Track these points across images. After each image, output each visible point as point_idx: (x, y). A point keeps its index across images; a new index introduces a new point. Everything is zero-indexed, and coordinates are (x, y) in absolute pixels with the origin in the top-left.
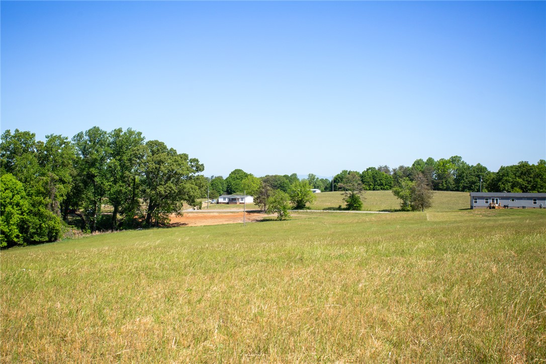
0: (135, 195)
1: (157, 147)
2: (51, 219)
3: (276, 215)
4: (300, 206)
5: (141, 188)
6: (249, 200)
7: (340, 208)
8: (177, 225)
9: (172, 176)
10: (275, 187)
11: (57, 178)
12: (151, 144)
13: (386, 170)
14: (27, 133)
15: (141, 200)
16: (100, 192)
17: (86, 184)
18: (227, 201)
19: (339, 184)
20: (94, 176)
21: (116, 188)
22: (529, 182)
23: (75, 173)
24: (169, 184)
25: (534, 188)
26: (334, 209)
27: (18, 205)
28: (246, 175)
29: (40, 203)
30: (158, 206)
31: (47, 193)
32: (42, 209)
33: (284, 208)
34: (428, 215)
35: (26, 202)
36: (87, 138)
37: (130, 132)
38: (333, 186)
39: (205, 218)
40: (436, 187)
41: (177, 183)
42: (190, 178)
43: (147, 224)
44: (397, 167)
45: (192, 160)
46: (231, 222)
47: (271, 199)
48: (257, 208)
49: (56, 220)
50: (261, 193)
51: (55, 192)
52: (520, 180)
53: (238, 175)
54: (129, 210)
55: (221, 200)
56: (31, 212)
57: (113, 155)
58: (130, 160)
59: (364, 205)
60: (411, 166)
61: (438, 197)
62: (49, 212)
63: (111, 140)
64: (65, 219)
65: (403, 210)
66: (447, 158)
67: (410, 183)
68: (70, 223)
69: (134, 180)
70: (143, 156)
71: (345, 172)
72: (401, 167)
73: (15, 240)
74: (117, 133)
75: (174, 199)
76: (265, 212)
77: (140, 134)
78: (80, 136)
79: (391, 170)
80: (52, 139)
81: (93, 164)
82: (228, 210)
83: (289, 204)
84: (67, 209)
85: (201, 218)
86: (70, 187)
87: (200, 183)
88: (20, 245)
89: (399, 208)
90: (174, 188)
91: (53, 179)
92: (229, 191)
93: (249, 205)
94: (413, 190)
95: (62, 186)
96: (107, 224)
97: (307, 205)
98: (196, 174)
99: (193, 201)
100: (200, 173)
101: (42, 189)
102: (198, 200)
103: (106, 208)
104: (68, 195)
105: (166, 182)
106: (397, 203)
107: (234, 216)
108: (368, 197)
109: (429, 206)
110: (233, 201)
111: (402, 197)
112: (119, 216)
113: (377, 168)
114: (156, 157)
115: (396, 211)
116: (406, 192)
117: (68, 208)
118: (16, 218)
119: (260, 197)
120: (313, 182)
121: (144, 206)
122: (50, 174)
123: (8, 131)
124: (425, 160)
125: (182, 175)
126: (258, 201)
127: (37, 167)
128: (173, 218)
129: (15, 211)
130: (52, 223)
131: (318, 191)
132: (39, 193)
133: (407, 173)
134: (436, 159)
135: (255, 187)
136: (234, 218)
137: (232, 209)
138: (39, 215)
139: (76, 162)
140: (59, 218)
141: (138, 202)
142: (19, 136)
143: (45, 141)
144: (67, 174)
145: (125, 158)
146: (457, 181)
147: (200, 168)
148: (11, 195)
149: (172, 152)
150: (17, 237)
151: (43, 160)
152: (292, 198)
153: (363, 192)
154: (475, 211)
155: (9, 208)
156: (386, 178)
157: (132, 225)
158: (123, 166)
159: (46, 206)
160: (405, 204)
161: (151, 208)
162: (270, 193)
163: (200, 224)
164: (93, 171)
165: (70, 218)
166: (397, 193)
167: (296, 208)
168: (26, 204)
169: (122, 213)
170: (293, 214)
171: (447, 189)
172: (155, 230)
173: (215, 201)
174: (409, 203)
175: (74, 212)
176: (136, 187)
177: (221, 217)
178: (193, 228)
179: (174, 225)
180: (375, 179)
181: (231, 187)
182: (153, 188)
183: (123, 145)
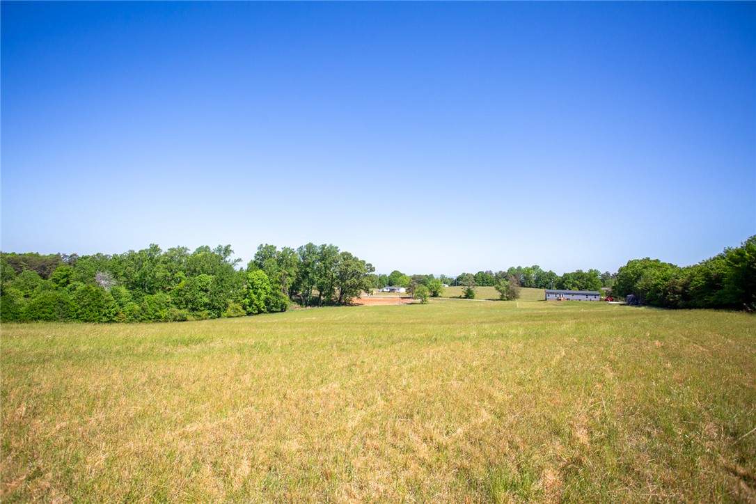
0: (332, 285)
1: (347, 256)
2: (283, 298)
3: (419, 301)
4: (435, 295)
5: (336, 281)
6: (403, 290)
7: (460, 297)
8: (357, 305)
10: (419, 282)
11: (287, 273)
12: (343, 254)
13: (491, 273)
14: (272, 246)
15: (336, 288)
16: (312, 282)
17: (303, 277)
18: (389, 290)
19: (460, 282)
20: (308, 273)
21: (321, 280)
22: (583, 284)
23: (298, 270)
24: (353, 279)
25: (586, 288)
26: (457, 298)
27: (265, 288)
28: (402, 275)
29: (277, 288)
30: (346, 292)
31: (281, 282)
32: (278, 292)
33: (425, 296)
34: (517, 303)
35: (269, 287)
36: (305, 249)
37: (331, 247)
38: (456, 283)
39: (375, 301)
40: (523, 285)
41: (358, 279)
42: (366, 275)
43: (339, 303)
44: (498, 272)
45: (368, 265)
46: (391, 304)
47: (417, 290)
48: (408, 296)
49: (286, 298)
50: (410, 286)
51: (286, 282)
52: (577, 282)
53: (396, 274)
54: (329, 294)
55: (385, 290)
56: (272, 293)
57: (321, 260)
58: (331, 264)
59: (476, 296)
60: (507, 271)
61: (524, 292)
62: (281, 294)
63: (320, 251)
64: (291, 298)
65: (501, 300)
66: (530, 267)
67: (506, 282)
68: (293, 301)
69: (332, 276)
70: (338, 262)
71: (464, 274)
72: (500, 272)
73: (263, 309)
74: (323, 247)
75: (356, 288)
76: (413, 298)
77: (337, 248)
78: (301, 248)
79: (494, 273)
80: (285, 249)
81: (308, 266)
82: (389, 296)
83: (428, 293)
84: (292, 292)
85: (373, 300)
86: (294, 279)
87: (372, 279)
88: (265, 313)
89: (498, 298)
90: (356, 281)
91: (285, 274)
92: (390, 284)
93: (402, 294)
94: (508, 287)
95: (290, 278)
96: (315, 302)
97: (440, 294)
98: (370, 273)
99: (368, 290)
100: (372, 273)
101: (279, 280)
102: (370, 290)
103: (315, 293)
104: (293, 284)
105: (351, 278)
106: (497, 295)
107: (393, 300)
108: (479, 290)
109: (518, 298)
110: (392, 290)
111: (501, 291)
112: (322, 298)
113: (484, 272)
114: (347, 262)
115: (497, 300)
116: (503, 288)
117: (293, 291)
118: (263, 297)
119: (410, 289)
120: (444, 280)
121: (338, 293)
122: (283, 270)
123: (262, 245)
124: (516, 268)
125: (361, 273)
126: (408, 291)
127: (276, 266)
128: (355, 300)
129: (263, 292)
130: (283, 300)
131: (447, 286)
132: (277, 282)
133: (505, 276)
134: (523, 267)
135: (407, 282)
136: (393, 301)
137: (392, 295)
138: (276, 295)
139: (298, 264)
140: (288, 298)
141: (334, 290)
142: (267, 247)
143: (281, 251)
144: (293, 271)
145: (327, 262)
146: (536, 281)
147: (372, 270)
148: (261, 282)
149: (356, 259)
150: (264, 308)
151: (280, 262)
152: (430, 290)
153: (475, 287)
154: (549, 302)
155: (260, 291)
156: (491, 278)
157: (330, 303)
158: (326, 267)
159: (280, 290)
160: (503, 296)
161: (342, 293)
162: (416, 286)
163: (372, 304)
164: (308, 269)
165: (293, 297)
166: (497, 289)
167: (433, 296)
168: (269, 288)
169: (324, 296)
170: (430, 300)
171: (530, 287)
172: (344, 307)
173: (381, 290)
174: (505, 295)
175: (295, 294)
176: (333, 280)
177: (386, 300)
178: (367, 307)
179: (355, 305)
180: (483, 279)
181: (391, 282)
182: (343, 280)
183: (326, 254)
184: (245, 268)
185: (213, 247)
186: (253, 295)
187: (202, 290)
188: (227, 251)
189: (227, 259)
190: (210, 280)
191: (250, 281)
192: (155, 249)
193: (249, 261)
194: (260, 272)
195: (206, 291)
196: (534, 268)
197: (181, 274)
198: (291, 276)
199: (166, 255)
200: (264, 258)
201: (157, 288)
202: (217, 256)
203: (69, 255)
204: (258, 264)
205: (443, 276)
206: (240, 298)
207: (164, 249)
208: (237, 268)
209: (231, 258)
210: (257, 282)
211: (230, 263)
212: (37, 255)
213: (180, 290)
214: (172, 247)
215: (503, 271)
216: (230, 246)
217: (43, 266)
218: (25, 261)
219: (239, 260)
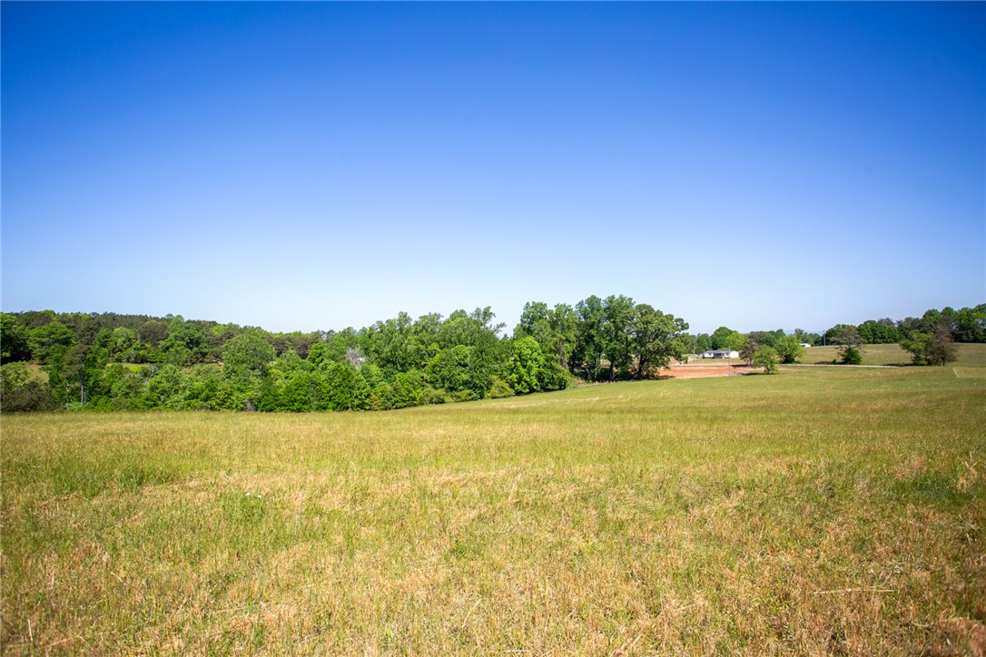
0: (628, 352)
1: (646, 310)
2: (560, 371)
3: (762, 369)
4: (788, 360)
5: (633, 345)
6: (734, 355)
7: (834, 362)
8: (666, 377)
9: (659, 334)
10: (760, 342)
11: (564, 338)
12: (640, 307)
13: (889, 322)
14: (541, 304)
15: (633, 356)
16: (599, 349)
17: (587, 342)
18: (712, 356)
19: (832, 339)
20: (593, 336)
21: (612, 345)
23: (578, 333)
24: (657, 341)
26: (828, 363)
27: (536, 360)
28: (731, 332)
29: (552, 359)
30: (648, 361)
31: (557, 351)
32: (554, 364)
33: (772, 362)
34: (955, 370)
36: (587, 305)
37: (622, 299)
38: (826, 339)
39: (692, 371)
40: (958, 338)
41: (664, 341)
42: (676, 336)
43: (639, 376)
44: (903, 319)
45: (677, 320)
46: (717, 376)
47: (757, 354)
48: (743, 362)
49: (565, 372)
50: (746, 348)
51: (563, 349)
53: (723, 332)
54: (623, 364)
55: (706, 355)
56: (545, 365)
57: (608, 318)
58: (622, 322)
59: (863, 360)
60: (921, 317)
61: (964, 349)
62: (559, 366)
63: (606, 305)
64: (572, 371)
65: (915, 364)
66: (972, 306)
67: (924, 335)
68: (576, 375)
69: (627, 338)
70: (633, 318)
71: (838, 326)
72: (908, 320)
73: (535, 387)
74: (611, 299)
75: (662, 355)
76: (751, 366)
77: (631, 299)
78: (581, 304)
79: (895, 322)
80: (559, 307)
81: (592, 326)
82: (714, 364)
83: (777, 358)
84: (574, 363)
85: (689, 371)
86: (575, 345)
87: (685, 340)
88: (538, 391)
89: (910, 362)
90: (661, 345)
91: (561, 339)
92: (715, 347)
93: (734, 360)
94: (928, 343)
95: (568, 345)
96: (605, 376)
97: (796, 359)
98: (682, 332)
99: (680, 356)
100: (685, 331)
101: (553, 348)
102: (684, 356)
103: (605, 363)
104: (573, 352)
105: (654, 339)
106: (908, 356)
107: (720, 370)
108: (868, 351)
109: (953, 360)
110: (718, 356)
111: (913, 351)
112: (614, 369)
113: (877, 321)
114: (645, 319)
115: (906, 365)
116: (921, 346)
117: (575, 361)
118: (535, 371)
119: (746, 352)
120: (801, 336)
121: (636, 361)
122: (559, 335)
123: (528, 304)
124: (940, 310)
125: (668, 333)
126: (743, 356)
127: (549, 330)
128: (661, 371)
129: (534, 365)
130: (561, 375)
131: (808, 345)
132: (551, 351)
133: (919, 325)
134: (956, 308)
135: (740, 342)
136: (720, 372)
137: (718, 363)
138: (552, 368)
139: (579, 325)
140: (567, 371)
141: (631, 358)
142: (536, 306)
143: (554, 309)
144: (571, 336)
145: (618, 320)
147: (685, 327)
148: (530, 352)
149: (659, 314)
150: (536, 385)
151: (553, 325)
152: (780, 353)
153: (862, 345)
155: (529, 363)
156: (890, 331)
157: (626, 377)
158: (618, 329)
159: (557, 361)
160: (918, 358)
161: (642, 363)
162: (756, 347)
163: (686, 377)
164: (593, 332)
165: (576, 370)
166: (905, 347)
167: (784, 363)
168: (542, 359)
169: (617, 367)
170: (781, 368)
171: (976, 340)
172: (646, 381)
173: (701, 355)
174: (922, 356)
175: (580, 365)
176: (628, 344)
177: (708, 371)
178: (680, 381)
179: (662, 378)
180: (876, 333)
181: (717, 343)
182: (643, 345)
183: (616, 310)
184: (511, 334)
185: (470, 311)
186: (521, 369)
187: (460, 364)
188: (487, 314)
189: (488, 325)
190: (468, 352)
191: (517, 351)
192: (404, 318)
193: (515, 326)
194: (530, 339)
195: (465, 365)
197: (435, 346)
198: (570, 342)
199: (416, 324)
200: (533, 319)
201: (410, 364)
202: (475, 322)
203: (327, 331)
204: (526, 329)
205: (799, 333)
206: (505, 373)
207: (415, 317)
208: (500, 336)
209: (492, 323)
210: (525, 352)
211: (492, 329)
212: (300, 333)
213: (435, 366)
214: (423, 315)
215: (914, 317)
216: (489, 308)
217: (304, 345)
218: (290, 341)
219: (503, 325)
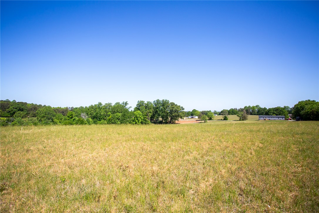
0: (167, 116)
1: (173, 104)
2: (148, 121)
3: (203, 121)
4: (210, 119)
5: (169, 114)
6: (197, 117)
7: (222, 120)
8: (178, 123)
9: (176, 111)
10: (204, 114)
12: (171, 103)
13: (236, 109)
14: (143, 101)
15: (169, 117)
16: (159, 115)
17: (156, 113)
18: (191, 117)
19: (222, 113)
20: (157, 111)
21: (163, 114)
22: (278, 113)
23: (153, 110)
24: (176, 113)
25: (280, 114)
26: (220, 120)
27: (141, 118)
28: (196, 111)
29: (146, 117)
30: (173, 119)
31: (147, 115)
33: (206, 120)
34: (246, 122)
35: (142, 117)
36: (156, 102)
37: (166, 100)
38: (220, 114)
41: (177, 113)
43: (170, 123)
44: (239, 108)
45: (181, 107)
47: (202, 117)
48: (199, 120)
50: (200, 115)
51: (149, 115)
52: (275, 112)
53: (194, 111)
54: (166, 119)
55: (189, 117)
56: (143, 120)
57: (162, 106)
58: (166, 107)
59: (228, 119)
60: (243, 108)
61: (250, 117)
63: (162, 102)
64: (151, 121)
65: (240, 120)
66: (255, 106)
67: (242, 113)
68: (152, 123)
69: (167, 112)
70: (169, 106)
71: (224, 110)
72: (241, 108)
75: (177, 117)
76: (201, 120)
77: (168, 101)
78: (154, 101)
79: (238, 109)
80: (148, 102)
81: (157, 108)
83: (207, 118)
85: (184, 122)
86: (152, 114)
87: (183, 113)
89: (239, 120)
91: (148, 112)
92: (192, 115)
93: (197, 119)
94: (242, 115)
96: (161, 123)
97: (212, 119)
98: (182, 111)
99: (182, 117)
100: (183, 110)
102: (183, 117)
103: (160, 119)
104: (152, 116)
105: (175, 112)
106: (238, 118)
108: (230, 117)
109: (247, 119)
110: (192, 118)
111: (239, 117)
112: (163, 121)
113: (233, 109)
114: (172, 106)
115: (237, 120)
116: (240, 115)
117: (152, 119)
118: (140, 121)
120: (215, 113)
121: (169, 119)
122: (148, 111)
123: (139, 101)
124: (248, 106)
125: (179, 111)
126: (199, 118)
127: (145, 109)
128: (177, 122)
129: (140, 119)
131: (216, 115)
132: (145, 115)
133: (241, 110)
134: (251, 106)
135: (198, 114)
136: (192, 122)
137: (192, 120)
138: (145, 120)
139: (153, 108)
140: (150, 121)
142: (141, 102)
143: (146, 103)
144: (151, 111)
145: (165, 107)
146: (258, 112)
147: (183, 109)
149: (176, 105)
151: (146, 107)
153: (228, 115)
154: (260, 121)
155: (139, 119)
156: (236, 111)
157: (166, 123)
158: (164, 109)
159: (147, 118)
160: (240, 119)
161: (171, 119)
162: (202, 115)
163: (183, 123)
164: (157, 110)
166: (238, 116)
168: (142, 118)
169: (164, 120)
170: (208, 121)
171: (255, 115)
172: (172, 124)
173: (188, 117)
174: (241, 118)
175: (153, 120)
176: (167, 114)
177: (190, 122)
178: (182, 125)
179: (177, 124)
180: (232, 112)
182: (171, 114)
183: (165, 104)
184: (133, 110)
185: (121, 102)
186: (136, 120)
187: (117, 119)
188: (126, 104)
189: (126, 107)
190: (120, 115)
191: (135, 115)
192: (100, 104)
193: (134, 107)
194: (139, 111)
195: (119, 119)
196: (257, 106)
197: (110, 113)
198: (151, 113)
199: (104, 106)
200: (140, 106)
201: (102, 119)
202: (122, 106)
203: (71, 107)
204: (137, 109)
205: (215, 111)
206: (131, 122)
207: (103, 104)
208: (130, 110)
209: (127, 106)
210: (138, 116)
211: (127, 108)
212: (60, 108)
213: (110, 119)
214: (106, 103)
215: (242, 108)
216: (127, 102)
217: (63, 112)
218: (57, 110)
219: (131, 107)
